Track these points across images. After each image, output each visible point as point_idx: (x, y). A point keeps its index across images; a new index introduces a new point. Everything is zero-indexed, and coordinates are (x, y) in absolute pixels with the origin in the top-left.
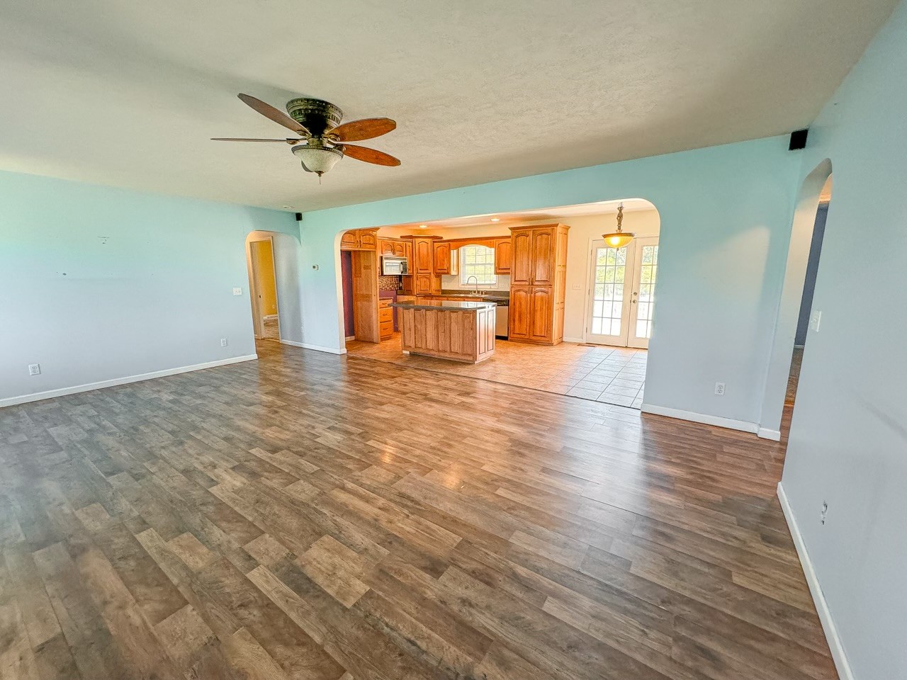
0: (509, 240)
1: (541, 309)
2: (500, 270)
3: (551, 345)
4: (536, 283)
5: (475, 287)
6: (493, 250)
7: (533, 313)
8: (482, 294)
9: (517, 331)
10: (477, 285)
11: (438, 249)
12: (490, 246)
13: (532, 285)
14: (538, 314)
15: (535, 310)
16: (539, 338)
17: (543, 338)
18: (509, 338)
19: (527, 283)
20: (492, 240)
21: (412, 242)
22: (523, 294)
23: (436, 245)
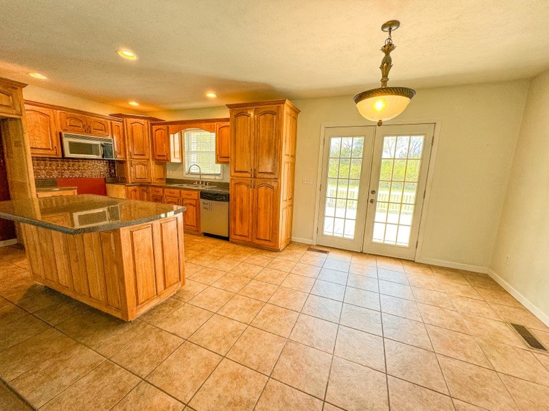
0: (228, 124)
1: (265, 208)
2: (222, 158)
3: (277, 251)
4: (259, 175)
5: (199, 176)
6: (214, 135)
7: (256, 211)
8: (206, 185)
9: (238, 232)
10: (200, 174)
11: (157, 132)
12: (211, 130)
13: (255, 177)
14: (262, 215)
15: (258, 209)
16: (263, 242)
17: (267, 243)
18: (230, 239)
19: (249, 175)
20: (212, 124)
21: (123, 122)
22: (244, 187)
23: (155, 128)
